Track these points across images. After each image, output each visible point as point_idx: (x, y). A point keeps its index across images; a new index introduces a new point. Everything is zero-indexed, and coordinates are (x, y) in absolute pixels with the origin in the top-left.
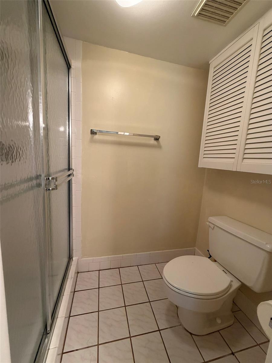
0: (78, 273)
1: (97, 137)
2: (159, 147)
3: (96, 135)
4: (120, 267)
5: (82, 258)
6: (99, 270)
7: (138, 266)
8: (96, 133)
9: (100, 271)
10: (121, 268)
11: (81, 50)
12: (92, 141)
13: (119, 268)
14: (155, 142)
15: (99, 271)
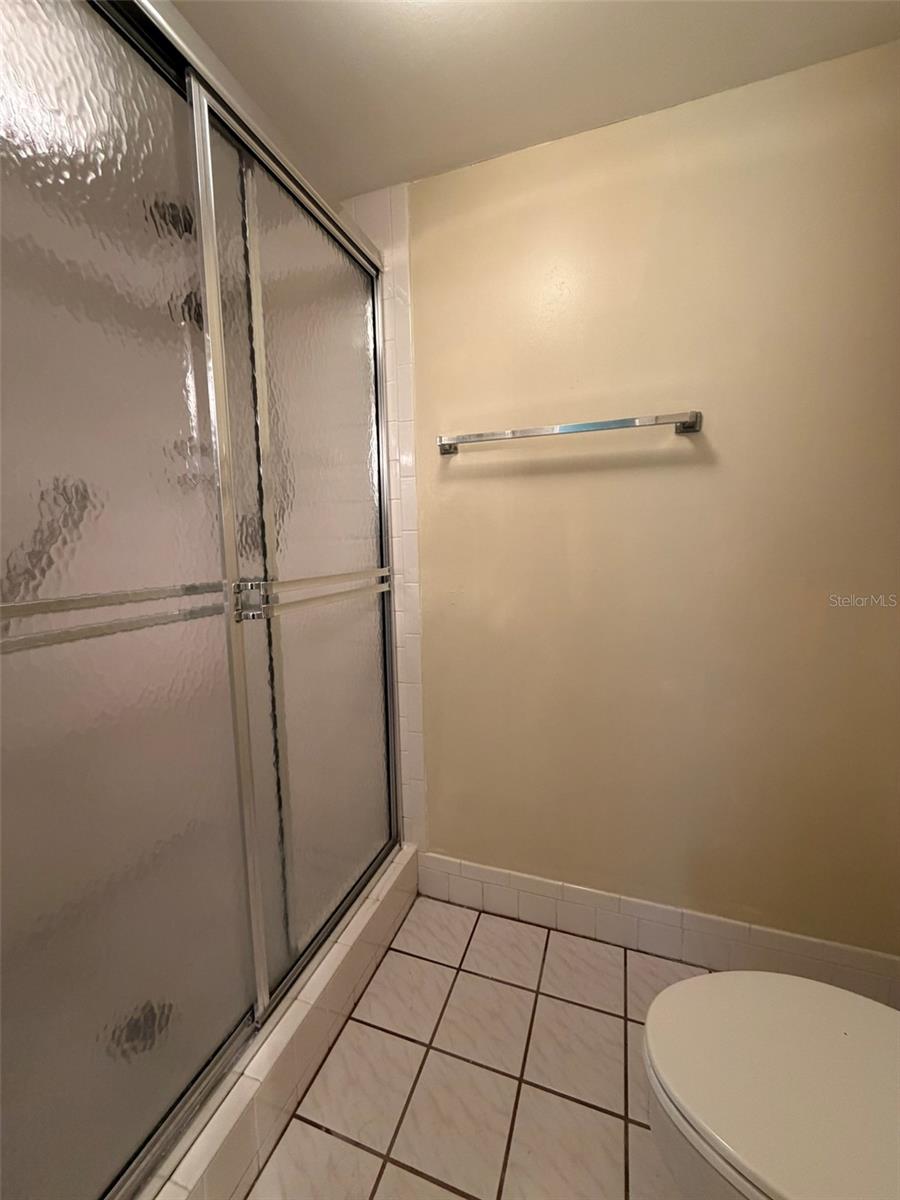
0: (419, 894)
1: (458, 460)
2: (705, 458)
3: (457, 453)
4: (554, 927)
5: (428, 851)
6: (481, 909)
7: (626, 949)
8: (456, 449)
9: (482, 914)
10: (556, 930)
11: (407, 209)
12: (446, 476)
13: (549, 929)
14: (684, 443)
15: (481, 912)
